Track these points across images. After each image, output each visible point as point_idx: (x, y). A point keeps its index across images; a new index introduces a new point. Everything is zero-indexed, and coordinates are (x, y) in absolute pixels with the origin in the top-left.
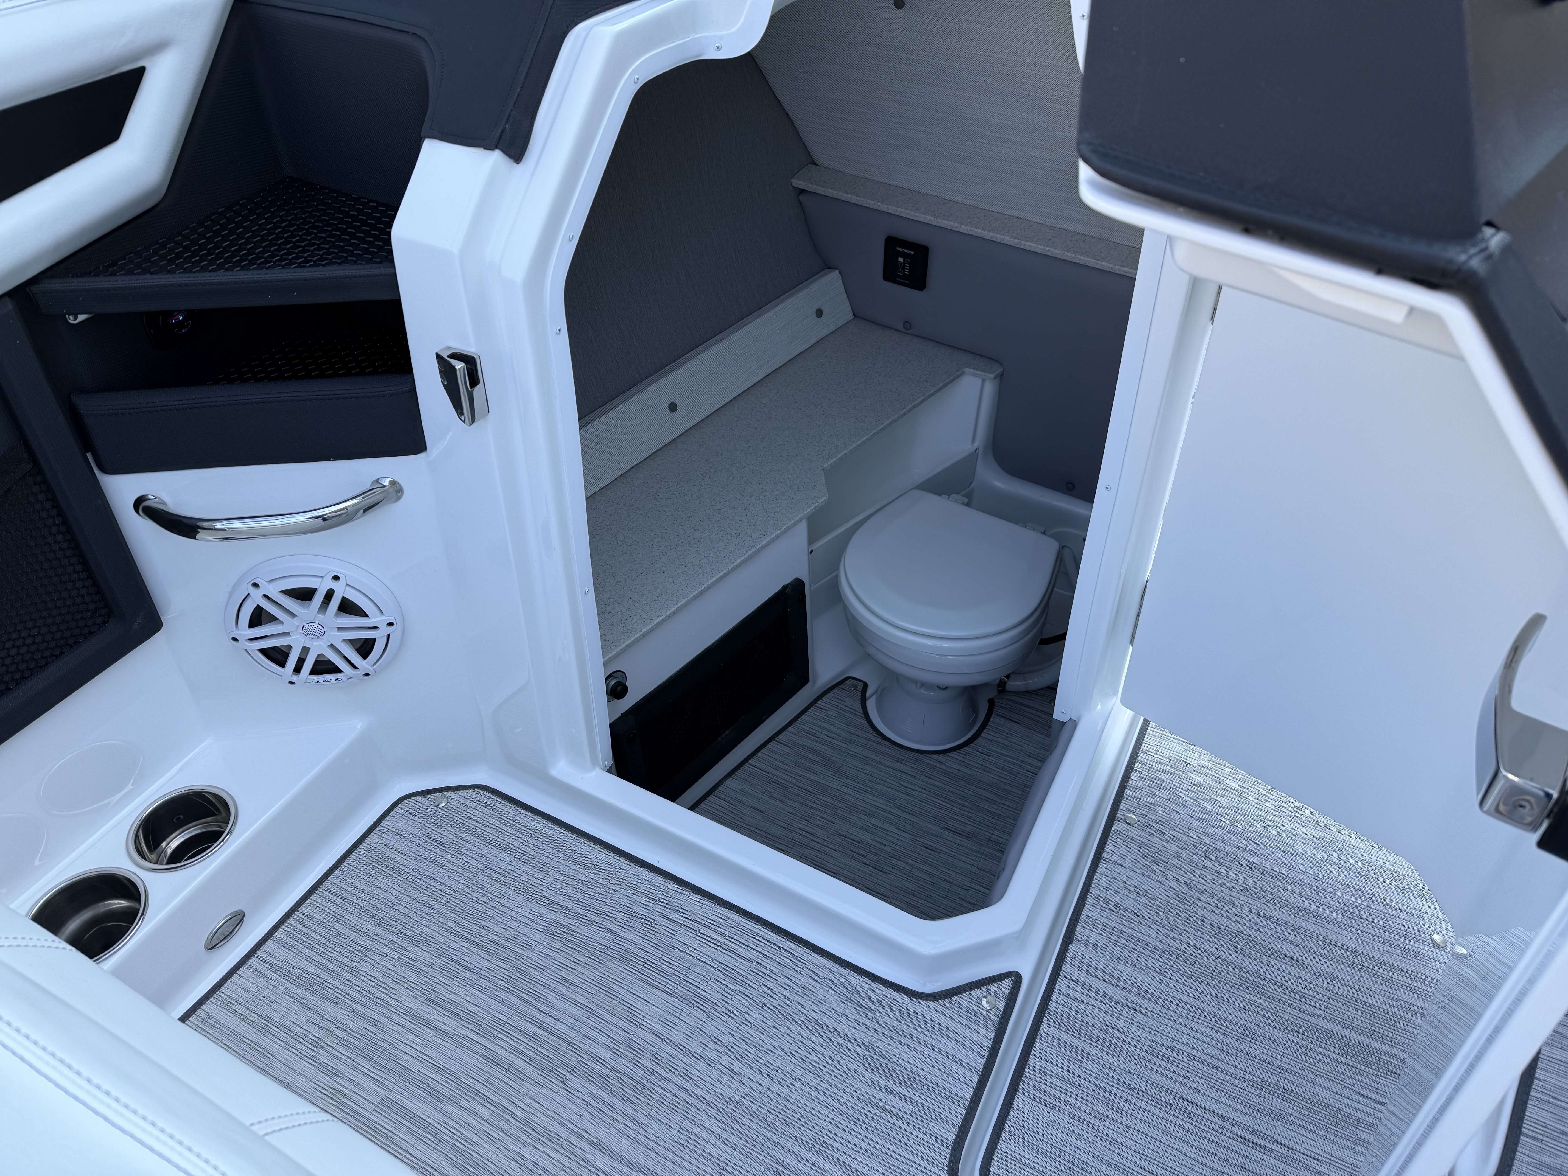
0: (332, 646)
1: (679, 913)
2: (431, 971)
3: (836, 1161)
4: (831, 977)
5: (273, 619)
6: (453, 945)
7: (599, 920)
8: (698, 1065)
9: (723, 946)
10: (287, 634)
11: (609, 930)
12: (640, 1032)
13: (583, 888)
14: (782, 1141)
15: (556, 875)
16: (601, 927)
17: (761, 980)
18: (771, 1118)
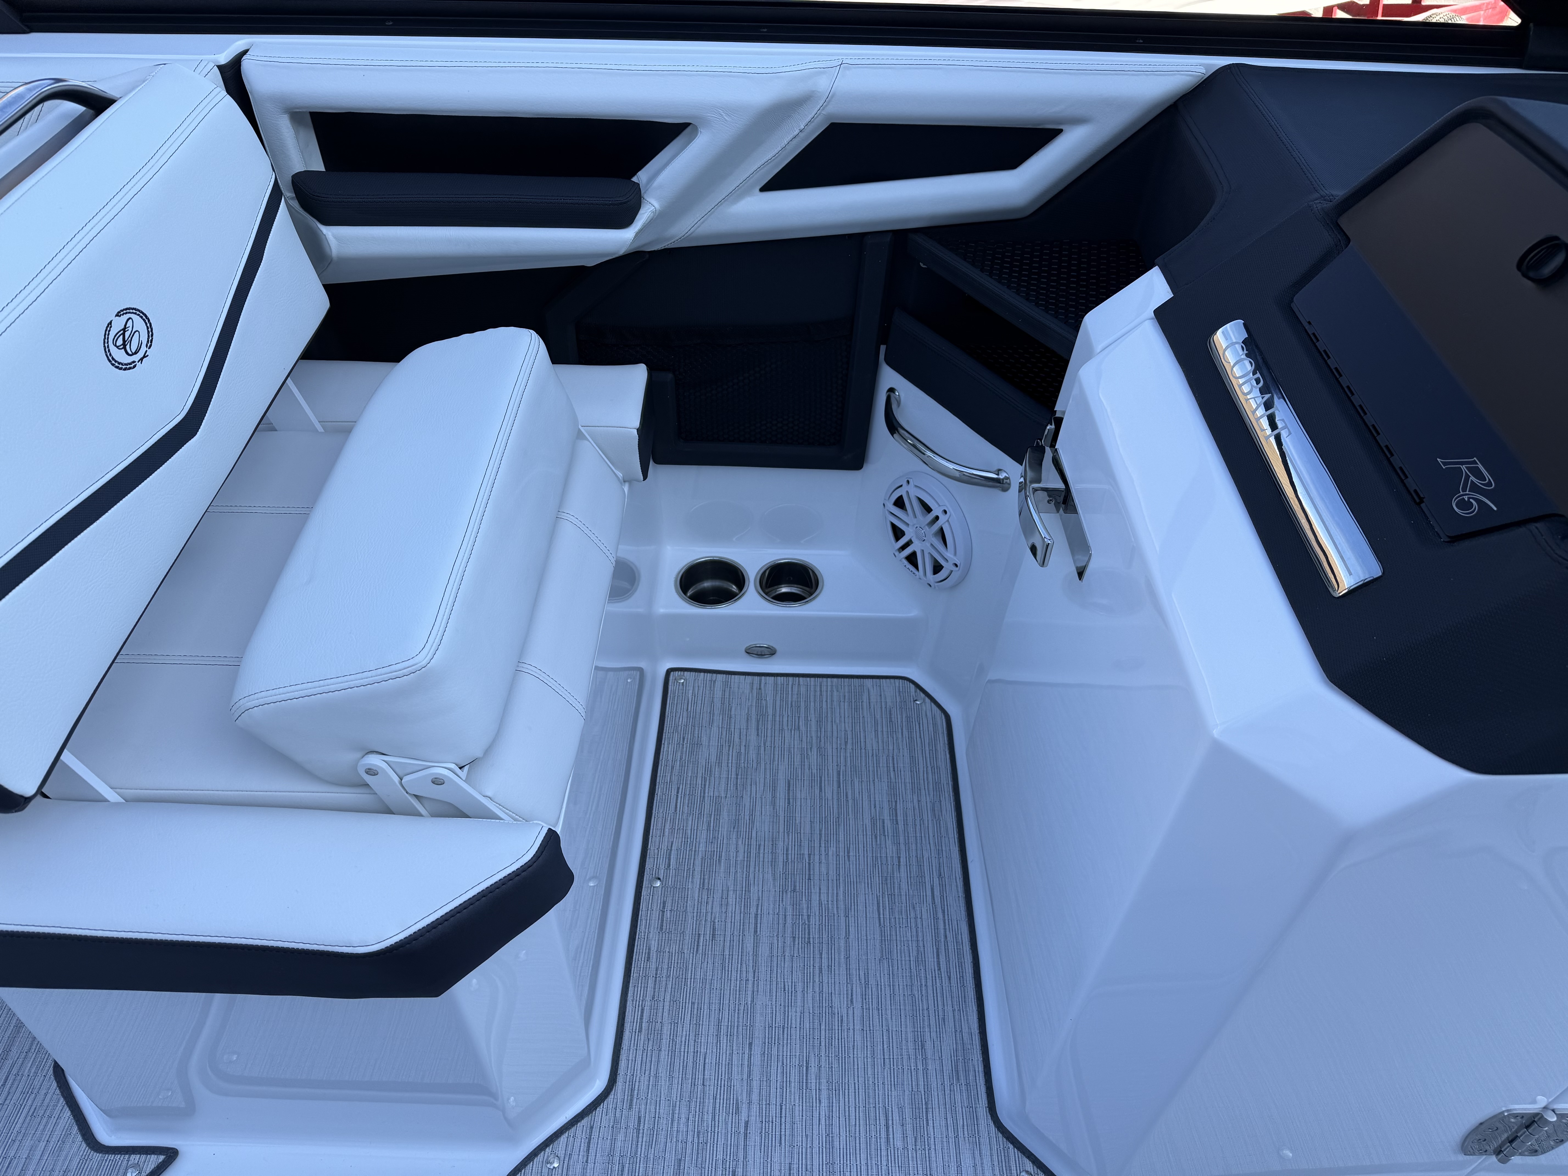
0: (923, 551)
1: (942, 897)
2: (807, 770)
3: (830, 1106)
5: (906, 510)
6: (831, 771)
7: (902, 847)
8: (843, 971)
9: (937, 942)
10: (907, 525)
11: (899, 858)
12: (843, 919)
13: (918, 823)
14: (823, 1058)
15: (915, 801)
16: (898, 851)
17: (930, 984)
18: (835, 1042)
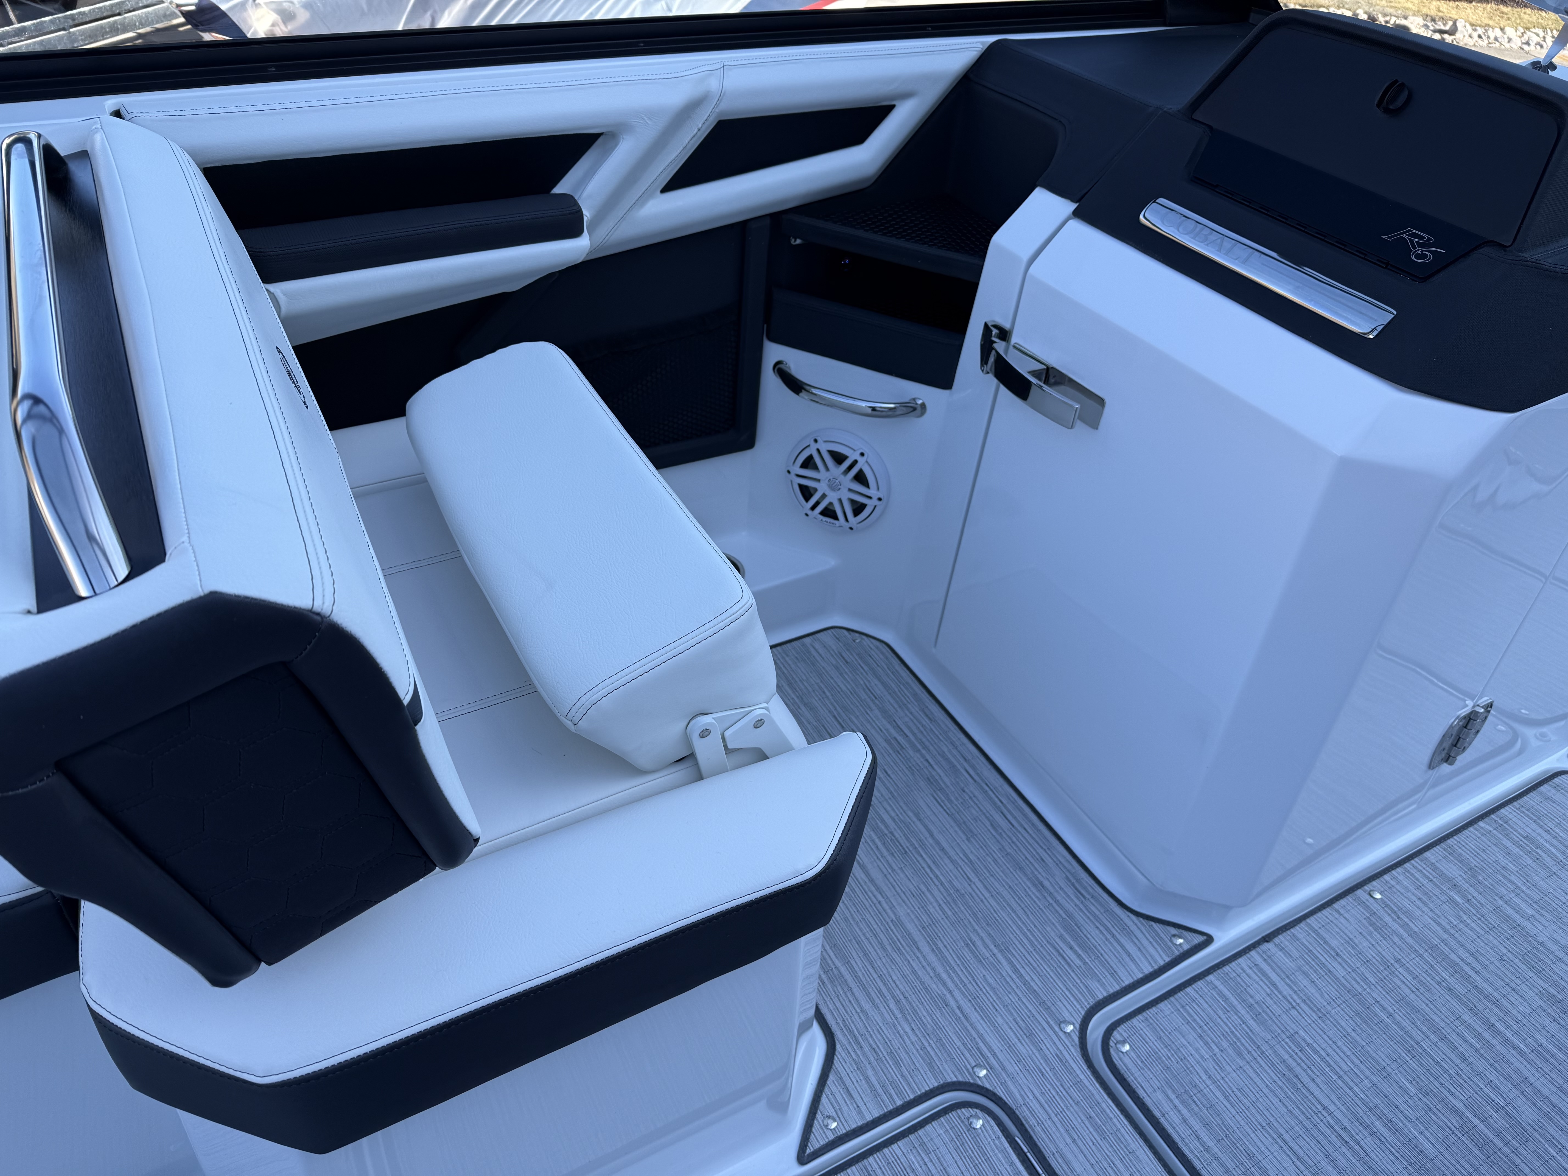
0: (840, 500)
1: (978, 774)
2: (808, 726)
3: (1010, 963)
4: (1066, 864)
5: (815, 468)
6: (828, 719)
7: (924, 752)
8: (947, 861)
9: (998, 808)
10: (818, 480)
11: (927, 760)
12: (918, 823)
13: (922, 729)
14: (980, 931)
15: (908, 714)
16: (923, 756)
17: (1014, 839)
18: (980, 915)
